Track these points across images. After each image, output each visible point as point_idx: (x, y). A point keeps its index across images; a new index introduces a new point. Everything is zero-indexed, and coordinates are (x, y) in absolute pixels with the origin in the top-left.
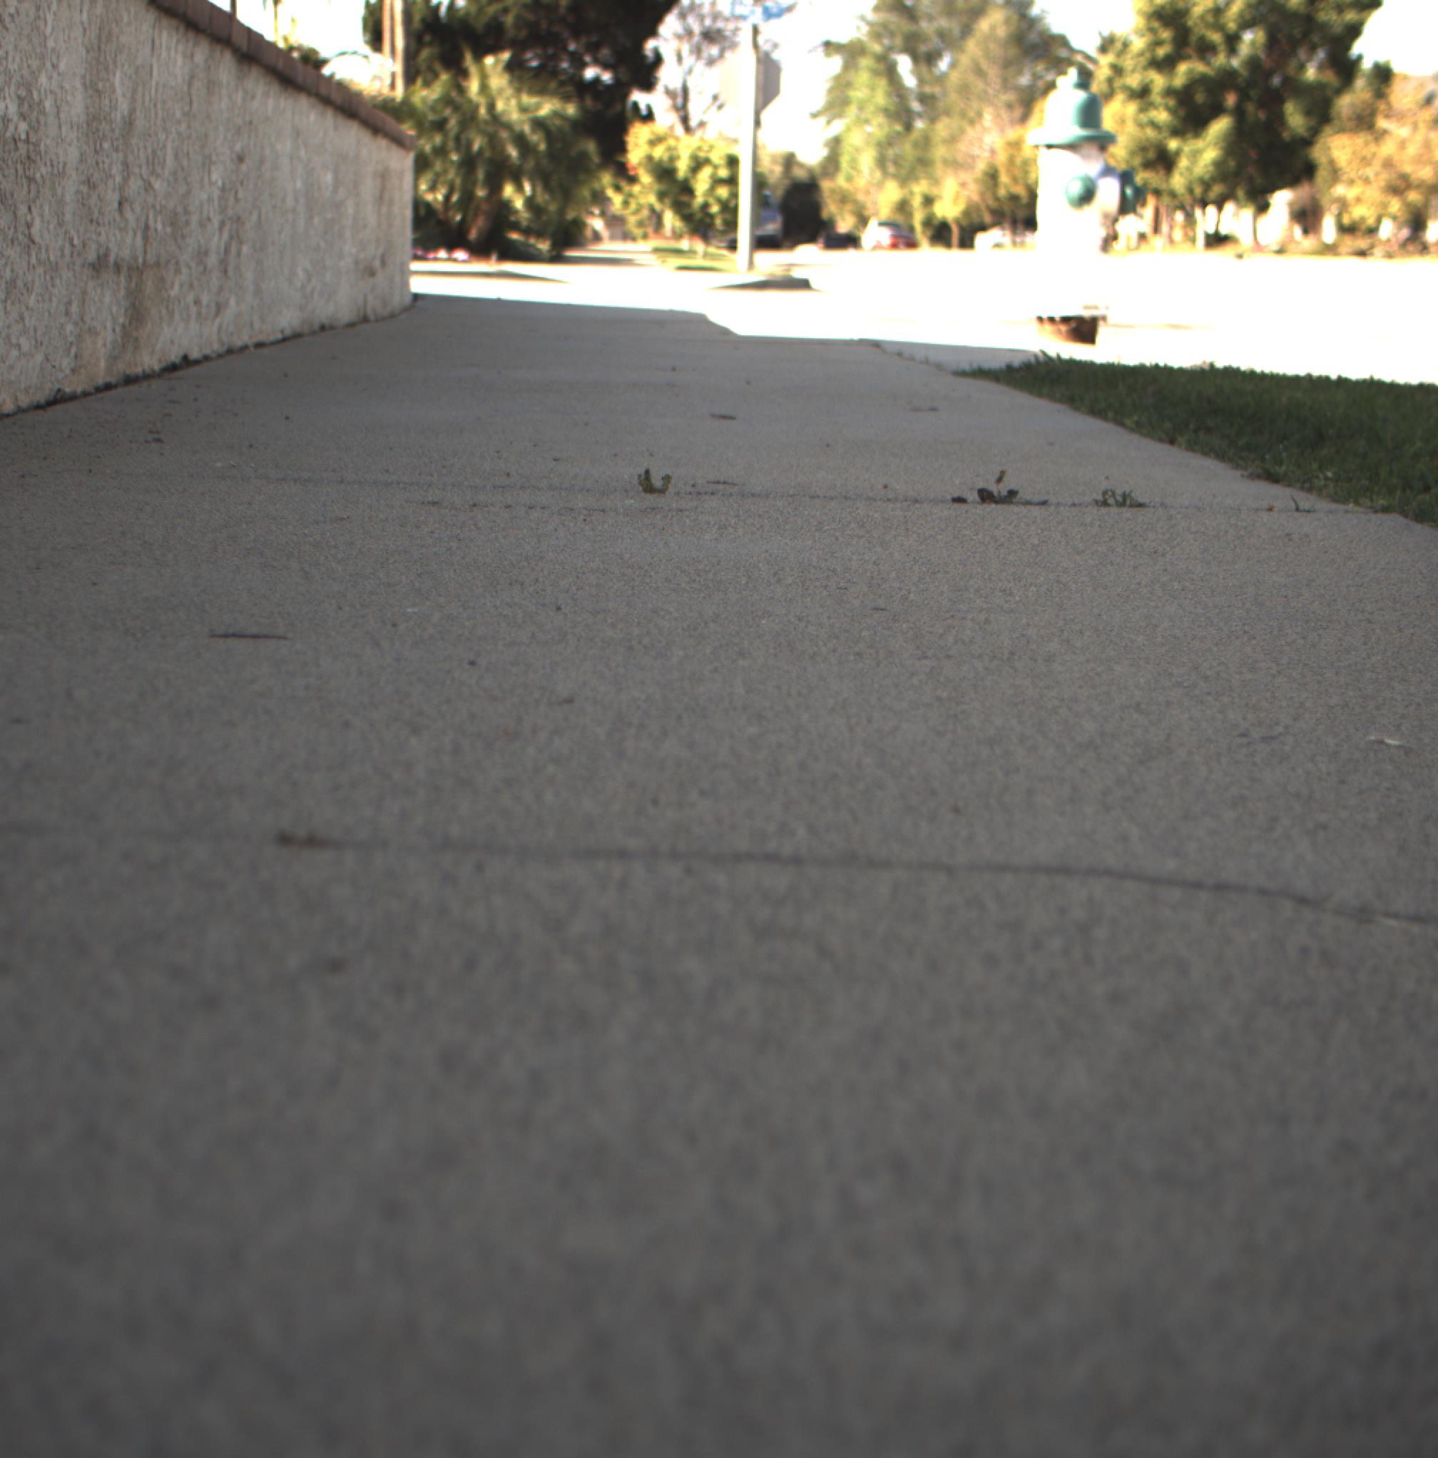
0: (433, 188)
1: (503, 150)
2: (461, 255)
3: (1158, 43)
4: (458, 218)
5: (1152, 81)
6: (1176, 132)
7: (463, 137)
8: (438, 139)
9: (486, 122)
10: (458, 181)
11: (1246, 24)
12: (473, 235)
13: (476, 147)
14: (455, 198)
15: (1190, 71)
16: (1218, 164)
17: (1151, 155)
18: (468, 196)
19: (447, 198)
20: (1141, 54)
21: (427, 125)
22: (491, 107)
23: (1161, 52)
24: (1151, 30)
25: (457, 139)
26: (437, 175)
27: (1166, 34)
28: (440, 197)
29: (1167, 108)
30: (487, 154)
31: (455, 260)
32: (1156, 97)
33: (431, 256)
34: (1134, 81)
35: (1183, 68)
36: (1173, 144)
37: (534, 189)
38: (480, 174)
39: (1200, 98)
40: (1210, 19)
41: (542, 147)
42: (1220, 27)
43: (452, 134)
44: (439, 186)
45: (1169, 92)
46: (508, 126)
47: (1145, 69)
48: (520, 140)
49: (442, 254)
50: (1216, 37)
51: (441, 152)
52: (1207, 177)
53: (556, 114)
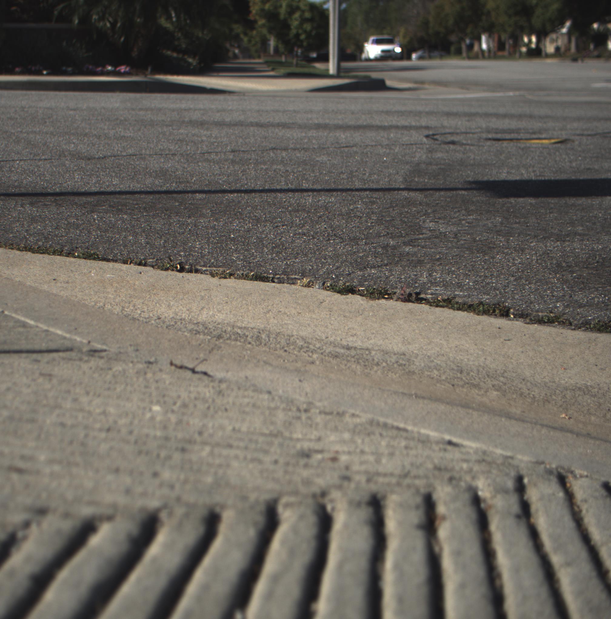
0: (102, 18)
2: (123, 69)
4: (122, 39)
10: (120, 13)
12: (135, 53)
14: (119, 25)
16: (560, 11)
18: (129, 23)
19: (113, 25)
26: (106, 7)
28: (108, 25)
31: (119, 74)
33: (99, 69)
37: (178, 16)
38: (138, 6)
44: (107, 16)
49: (110, 68)
52: (553, 17)
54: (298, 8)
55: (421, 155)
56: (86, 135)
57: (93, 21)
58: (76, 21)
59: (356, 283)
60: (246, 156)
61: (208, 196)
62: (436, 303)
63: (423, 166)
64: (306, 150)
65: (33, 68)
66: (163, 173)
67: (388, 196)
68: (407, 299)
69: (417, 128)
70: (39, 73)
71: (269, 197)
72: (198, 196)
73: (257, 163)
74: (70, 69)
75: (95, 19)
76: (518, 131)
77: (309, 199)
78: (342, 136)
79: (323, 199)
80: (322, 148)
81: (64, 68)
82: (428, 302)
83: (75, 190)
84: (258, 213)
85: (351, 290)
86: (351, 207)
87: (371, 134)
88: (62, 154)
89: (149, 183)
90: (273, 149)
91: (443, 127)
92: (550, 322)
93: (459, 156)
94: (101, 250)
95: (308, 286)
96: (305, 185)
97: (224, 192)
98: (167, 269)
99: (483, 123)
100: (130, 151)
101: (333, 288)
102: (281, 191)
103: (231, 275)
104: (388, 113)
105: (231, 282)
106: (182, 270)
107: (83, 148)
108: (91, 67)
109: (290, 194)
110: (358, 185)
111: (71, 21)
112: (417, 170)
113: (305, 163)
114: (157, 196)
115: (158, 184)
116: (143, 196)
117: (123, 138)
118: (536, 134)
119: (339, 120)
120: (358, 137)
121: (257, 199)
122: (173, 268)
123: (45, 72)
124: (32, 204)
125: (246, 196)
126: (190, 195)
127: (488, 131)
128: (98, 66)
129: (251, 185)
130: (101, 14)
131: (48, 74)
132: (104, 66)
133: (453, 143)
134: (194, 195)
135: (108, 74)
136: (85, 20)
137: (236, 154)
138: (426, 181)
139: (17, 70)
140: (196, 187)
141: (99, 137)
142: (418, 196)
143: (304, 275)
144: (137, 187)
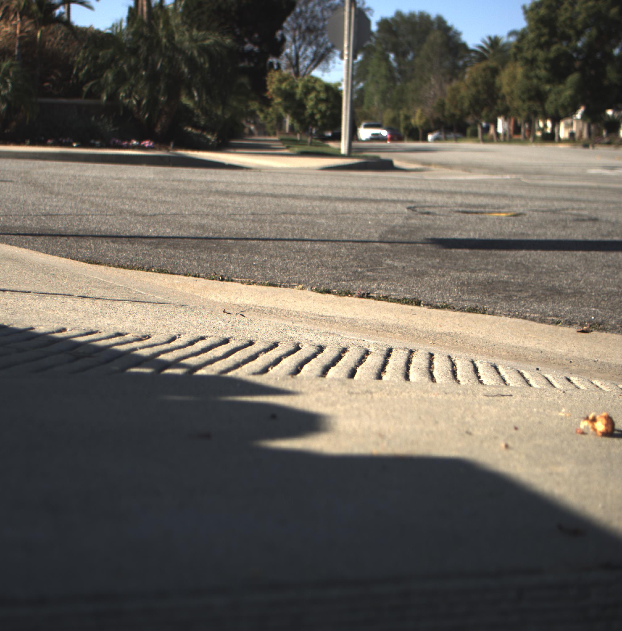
0: (129, 96)
1: (180, 68)
2: (147, 143)
3: (541, 35)
4: (147, 116)
5: (538, 55)
6: (549, 81)
7: (150, 58)
8: (133, 61)
9: (166, 48)
10: (146, 91)
11: (586, 26)
12: (158, 129)
13: (159, 66)
14: (144, 102)
15: (558, 49)
16: (572, 97)
17: (533, 93)
18: (153, 102)
19: (139, 102)
20: (533, 41)
21: (126, 50)
22: (170, 37)
23: (543, 39)
24: (538, 28)
25: (146, 60)
26: (133, 86)
27: (545, 31)
28: (134, 102)
29: (546, 69)
30: (167, 71)
31: (143, 148)
32: (540, 64)
33: (125, 143)
34: (528, 54)
35: (554, 48)
36: (547, 87)
37: (200, 96)
38: (162, 86)
39: (562, 64)
40: (568, 22)
41: (207, 65)
42: (573, 27)
43: (142, 57)
44: (134, 94)
45: (546, 60)
46: (182, 52)
47: (534, 48)
48: (191, 61)
49: (135, 142)
50: (571, 32)
51: (134, 70)
52: (566, 104)
53: (216, 43)
54: (314, 89)
55: (399, 221)
56: (135, 199)
57: (120, 98)
58: (105, 98)
59: (331, 287)
60: (263, 218)
61: (236, 241)
62: (378, 299)
63: (398, 228)
64: (309, 215)
65: (64, 141)
66: (202, 227)
67: (365, 245)
68: (362, 296)
69: (402, 202)
70: (69, 145)
71: (280, 244)
72: (229, 241)
73: (271, 222)
74: (98, 143)
75: (122, 97)
76: (484, 206)
77: (308, 245)
78: (340, 206)
79: (318, 245)
80: (322, 214)
81: (92, 141)
82: (374, 298)
83: (141, 235)
84: (272, 252)
85: (328, 292)
86: (337, 251)
87: (364, 206)
88: (121, 212)
89: (192, 232)
90: (284, 213)
91: (425, 201)
92: (442, 308)
93: (428, 222)
94: (169, 268)
95: (302, 289)
96: (306, 237)
97: (247, 239)
98: (213, 279)
99: (459, 199)
100: (174, 211)
101: (317, 291)
102: (288, 240)
103: (254, 283)
104: (383, 189)
105: (254, 287)
106: (223, 280)
107: (136, 208)
108: (117, 141)
109: (295, 242)
110: (345, 238)
111: (99, 98)
112: (392, 230)
113: (308, 223)
114: (200, 240)
115: (199, 233)
116: (190, 240)
117: (165, 202)
118: (498, 209)
119: (340, 194)
120: (352, 207)
121: (271, 244)
122: (217, 279)
123: (75, 145)
124: (113, 242)
125: (263, 243)
126: (223, 241)
127: (461, 206)
128: (123, 140)
129: (267, 236)
130: (128, 92)
131: (78, 147)
132: (130, 140)
133: (428, 213)
134: (226, 241)
135: (133, 148)
136: (113, 96)
137: (256, 216)
138: (396, 237)
139: (50, 141)
140: (227, 236)
141: (146, 201)
142: (387, 246)
143: (300, 283)
144: (185, 234)
